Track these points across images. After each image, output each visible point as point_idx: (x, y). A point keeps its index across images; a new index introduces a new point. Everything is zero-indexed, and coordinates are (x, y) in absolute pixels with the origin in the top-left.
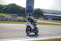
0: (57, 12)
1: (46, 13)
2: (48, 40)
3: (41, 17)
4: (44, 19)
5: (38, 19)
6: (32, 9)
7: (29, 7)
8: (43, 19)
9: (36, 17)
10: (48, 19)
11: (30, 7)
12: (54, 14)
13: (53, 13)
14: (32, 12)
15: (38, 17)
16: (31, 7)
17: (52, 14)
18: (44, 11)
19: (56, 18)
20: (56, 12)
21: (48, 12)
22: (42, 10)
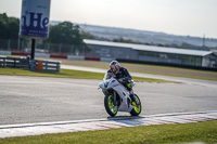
0: (132, 35)
1: (92, 38)
2: (96, 131)
3: (74, 53)
4: (86, 59)
5: (66, 58)
6: (44, 24)
7: (32, 14)
8: (83, 57)
9: (56, 50)
10: (99, 60)
11: (36, 17)
12: (122, 41)
13: (116, 37)
14: (44, 35)
15: (63, 50)
16: (40, 15)
17: (115, 41)
18: (87, 30)
19: (127, 57)
20: (127, 35)
21: (100, 36)
22: (78, 26)
